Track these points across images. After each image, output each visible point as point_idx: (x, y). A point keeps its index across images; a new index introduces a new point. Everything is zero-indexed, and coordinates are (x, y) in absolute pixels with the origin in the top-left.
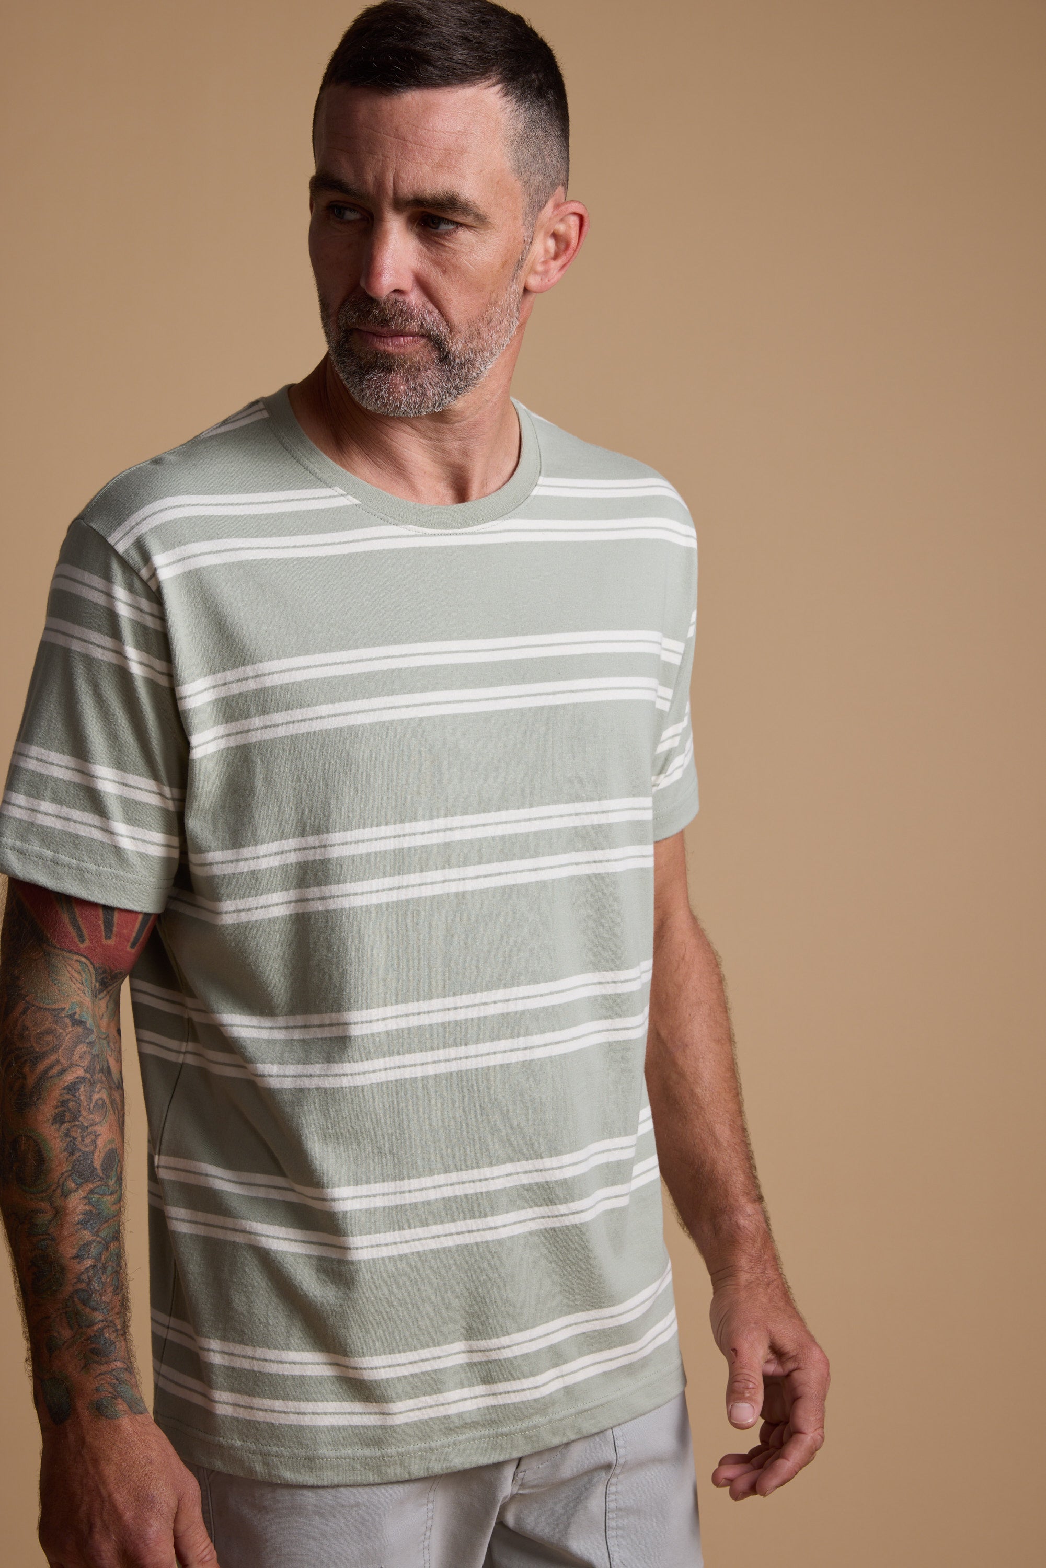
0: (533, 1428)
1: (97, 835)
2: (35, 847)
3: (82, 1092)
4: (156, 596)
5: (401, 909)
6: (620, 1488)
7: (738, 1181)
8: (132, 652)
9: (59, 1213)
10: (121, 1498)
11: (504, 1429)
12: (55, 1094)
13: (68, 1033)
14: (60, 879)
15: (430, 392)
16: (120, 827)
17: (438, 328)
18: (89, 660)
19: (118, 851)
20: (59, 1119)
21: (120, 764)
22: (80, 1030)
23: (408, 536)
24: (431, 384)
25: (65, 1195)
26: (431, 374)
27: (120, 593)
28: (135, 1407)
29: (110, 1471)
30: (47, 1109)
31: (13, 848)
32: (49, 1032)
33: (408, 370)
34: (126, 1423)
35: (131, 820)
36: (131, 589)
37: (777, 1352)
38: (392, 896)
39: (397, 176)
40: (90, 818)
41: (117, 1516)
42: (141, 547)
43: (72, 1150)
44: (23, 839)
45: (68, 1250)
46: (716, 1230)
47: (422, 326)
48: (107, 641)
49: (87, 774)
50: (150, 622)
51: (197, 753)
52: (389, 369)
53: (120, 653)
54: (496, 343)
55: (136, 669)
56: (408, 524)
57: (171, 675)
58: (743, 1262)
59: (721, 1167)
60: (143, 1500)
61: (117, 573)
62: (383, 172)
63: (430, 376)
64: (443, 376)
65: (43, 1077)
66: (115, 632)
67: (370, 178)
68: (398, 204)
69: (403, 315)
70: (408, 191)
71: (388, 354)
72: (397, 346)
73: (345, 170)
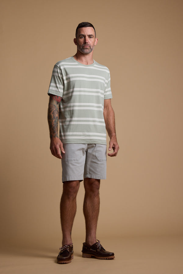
1: (58, 90)
2: (52, 91)
3: (55, 111)
4: (61, 70)
5: (80, 95)
7: (113, 131)
8: (59, 74)
9: (52, 121)
10: (55, 143)
12: (52, 112)
13: (54, 106)
16: (59, 89)
18: (56, 76)
19: (59, 91)
20: (53, 113)
21: (59, 84)
28: (57, 137)
29: (54, 141)
30: (52, 113)
31: (50, 91)
34: (56, 138)
35: (60, 89)
37: (114, 145)
38: (79, 94)
40: (57, 89)
41: (55, 145)
42: (60, 66)
43: (54, 116)
45: (53, 124)
46: (111, 135)
48: (57, 74)
49: (56, 85)
51: (65, 83)
53: (58, 75)
55: (60, 76)
57: (63, 77)
58: (112, 138)
59: (112, 130)
60: (57, 143)
61: (58, 68)
65: (52, 110)
66: (58, 73)
68: (88, 35)
69: (88, 44)
70: (88, 34)
71: (87, 48)
72: (87, 47)
73: (83, 34)
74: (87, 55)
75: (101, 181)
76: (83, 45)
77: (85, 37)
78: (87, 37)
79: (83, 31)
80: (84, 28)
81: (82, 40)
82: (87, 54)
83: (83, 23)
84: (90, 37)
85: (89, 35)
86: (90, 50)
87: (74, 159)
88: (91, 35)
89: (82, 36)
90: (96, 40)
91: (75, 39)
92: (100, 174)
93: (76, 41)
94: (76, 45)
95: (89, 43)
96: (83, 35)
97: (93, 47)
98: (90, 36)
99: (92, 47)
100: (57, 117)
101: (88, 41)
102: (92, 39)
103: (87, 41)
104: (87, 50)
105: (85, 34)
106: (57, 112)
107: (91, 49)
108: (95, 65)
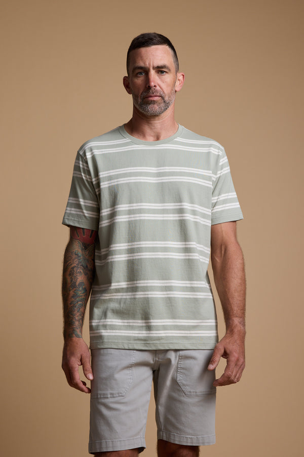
0: (156, 343)
1: (81, 214)
2: (70, 218)
3: (75, 269)
6: (182, 363)
11: (148, 342)
12: (70, 269)
13: (74, 256)
14: (75, 223)
16: (84, 211)
18: (77, 178)
19: (85, 216)
20: (70, 275)
21: (84, 198)
22: (76, 256)
23: (141, 147)
25: (70, 291)
27: (81, 162)
30: (68, 272)
31: (67, 219)
32: (70, 256)
35: (86, 210)
36: (82, 161)
37: (226, 353)
39: (153, 62)
40: (81, 210)
41: (67, 357)
43: (72, 281)
44: (69, 217)
49: (78, 201)
50: (86, 168)
52: (154, 104)
55: (84, 178)
62: (150, 61)
67: (147, 64)
68: (154, 68)
69: (157, 91)
70: (156, 65)
71: (154, 101)
72: (156, 99)
73: (141, 64)
74: (157, 118)
75: (201, 449)
76: (145, 94)
77: (146, 72)
78: (153, 73)
79: (141, 57)
80: (143, 50)
81: (140, 81)
82: (155, 116)
83: (143, 36)
84: (162, 72)
85: (158, 67)
86: (163, 105)
87: (111, 394)
88: (162, 67)
89: (140, 71)
90: (181, 78)
91: (125, 79)
92: (190, 431)
93: (128, 84)
94: (129, 93)
95: (158, 88)
96: (141, 68)
97: (169, 97)
98: (160, 70)
99: (166, 98)
100: (80, 284)
101: (154, 82)
102: (168, 78)
103: (152, 84)
104: (155, 106)
105: (148, 65)
106: (82, 271)
107: (165, 102)
108: (178, 139)
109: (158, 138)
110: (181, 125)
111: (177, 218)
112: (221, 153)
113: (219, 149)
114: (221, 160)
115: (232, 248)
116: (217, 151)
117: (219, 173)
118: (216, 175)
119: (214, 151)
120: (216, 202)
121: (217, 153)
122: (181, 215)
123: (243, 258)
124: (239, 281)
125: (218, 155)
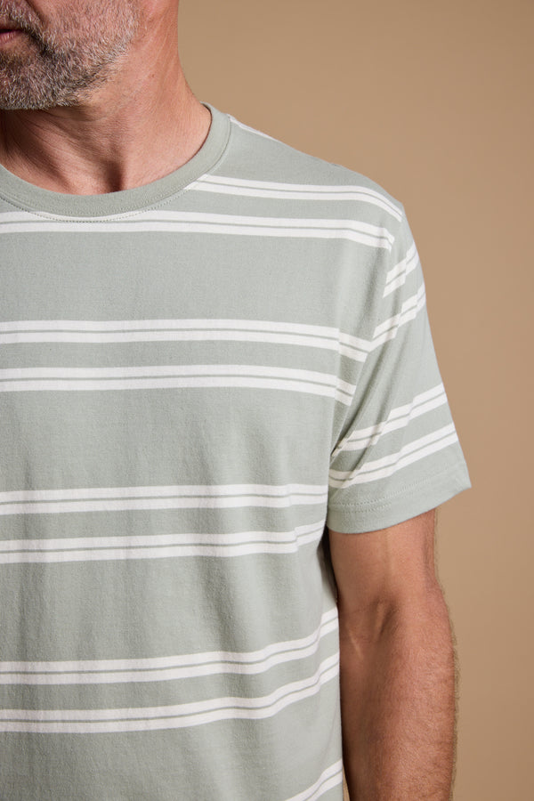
15: (35, 86)
17: (27, 18)
23: (38, 222)
24: (34, 77)
26: (34, 68)
33: (11, 64)
47: (10, 18)
54: (102, 33)
56: (40, 210)
63: (33, 70)
64: (46, 69)
108: (207, 184)
109: (114, 179)
110: (223, 110)
111: (191, 552)
112: (389, 244)
113: (382, 220)
114: (391, 275)
115: (414, 618)
116: (375, 230)
117: (381, 333)
118: (368, 337)
119: (362, 234)
120: (364, 451)
121: (373, 243)
122: (206, 538)
123: (453, 655)
124: (433, 751)
125: (380, 252)
